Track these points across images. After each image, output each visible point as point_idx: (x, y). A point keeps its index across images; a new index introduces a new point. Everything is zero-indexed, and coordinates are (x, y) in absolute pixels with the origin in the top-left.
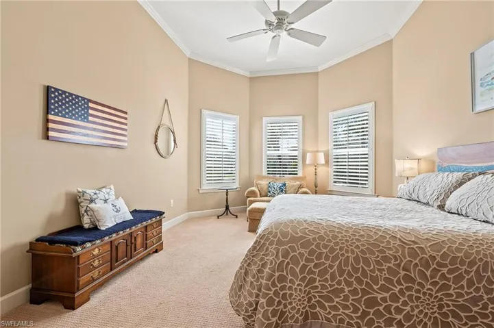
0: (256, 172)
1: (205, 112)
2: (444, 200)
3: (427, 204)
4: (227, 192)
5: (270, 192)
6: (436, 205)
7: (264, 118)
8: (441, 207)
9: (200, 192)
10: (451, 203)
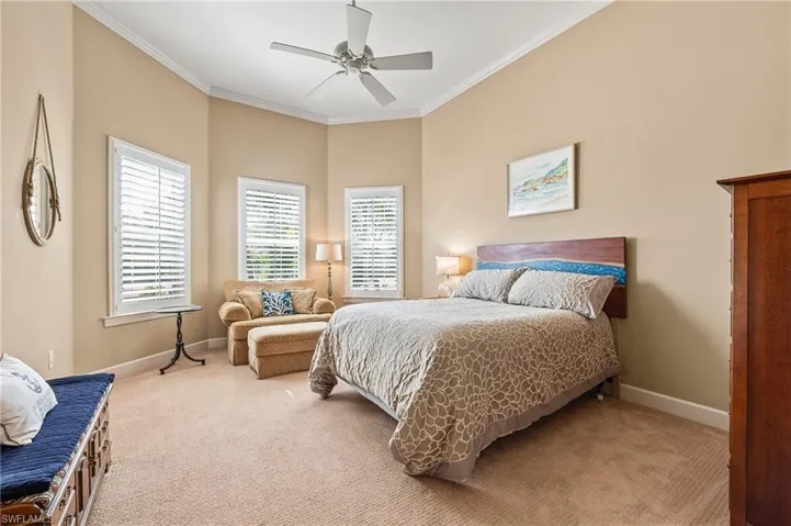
0: (222, 276)
1: (116, 143)
2: (506, 295)
3: (489, 300)
4: (180, 318)
5: (267, 308)
6: (500, 299)
7: (240, 179)
8: (505, 301)
9: (107, 325)
10: (511, 296)
